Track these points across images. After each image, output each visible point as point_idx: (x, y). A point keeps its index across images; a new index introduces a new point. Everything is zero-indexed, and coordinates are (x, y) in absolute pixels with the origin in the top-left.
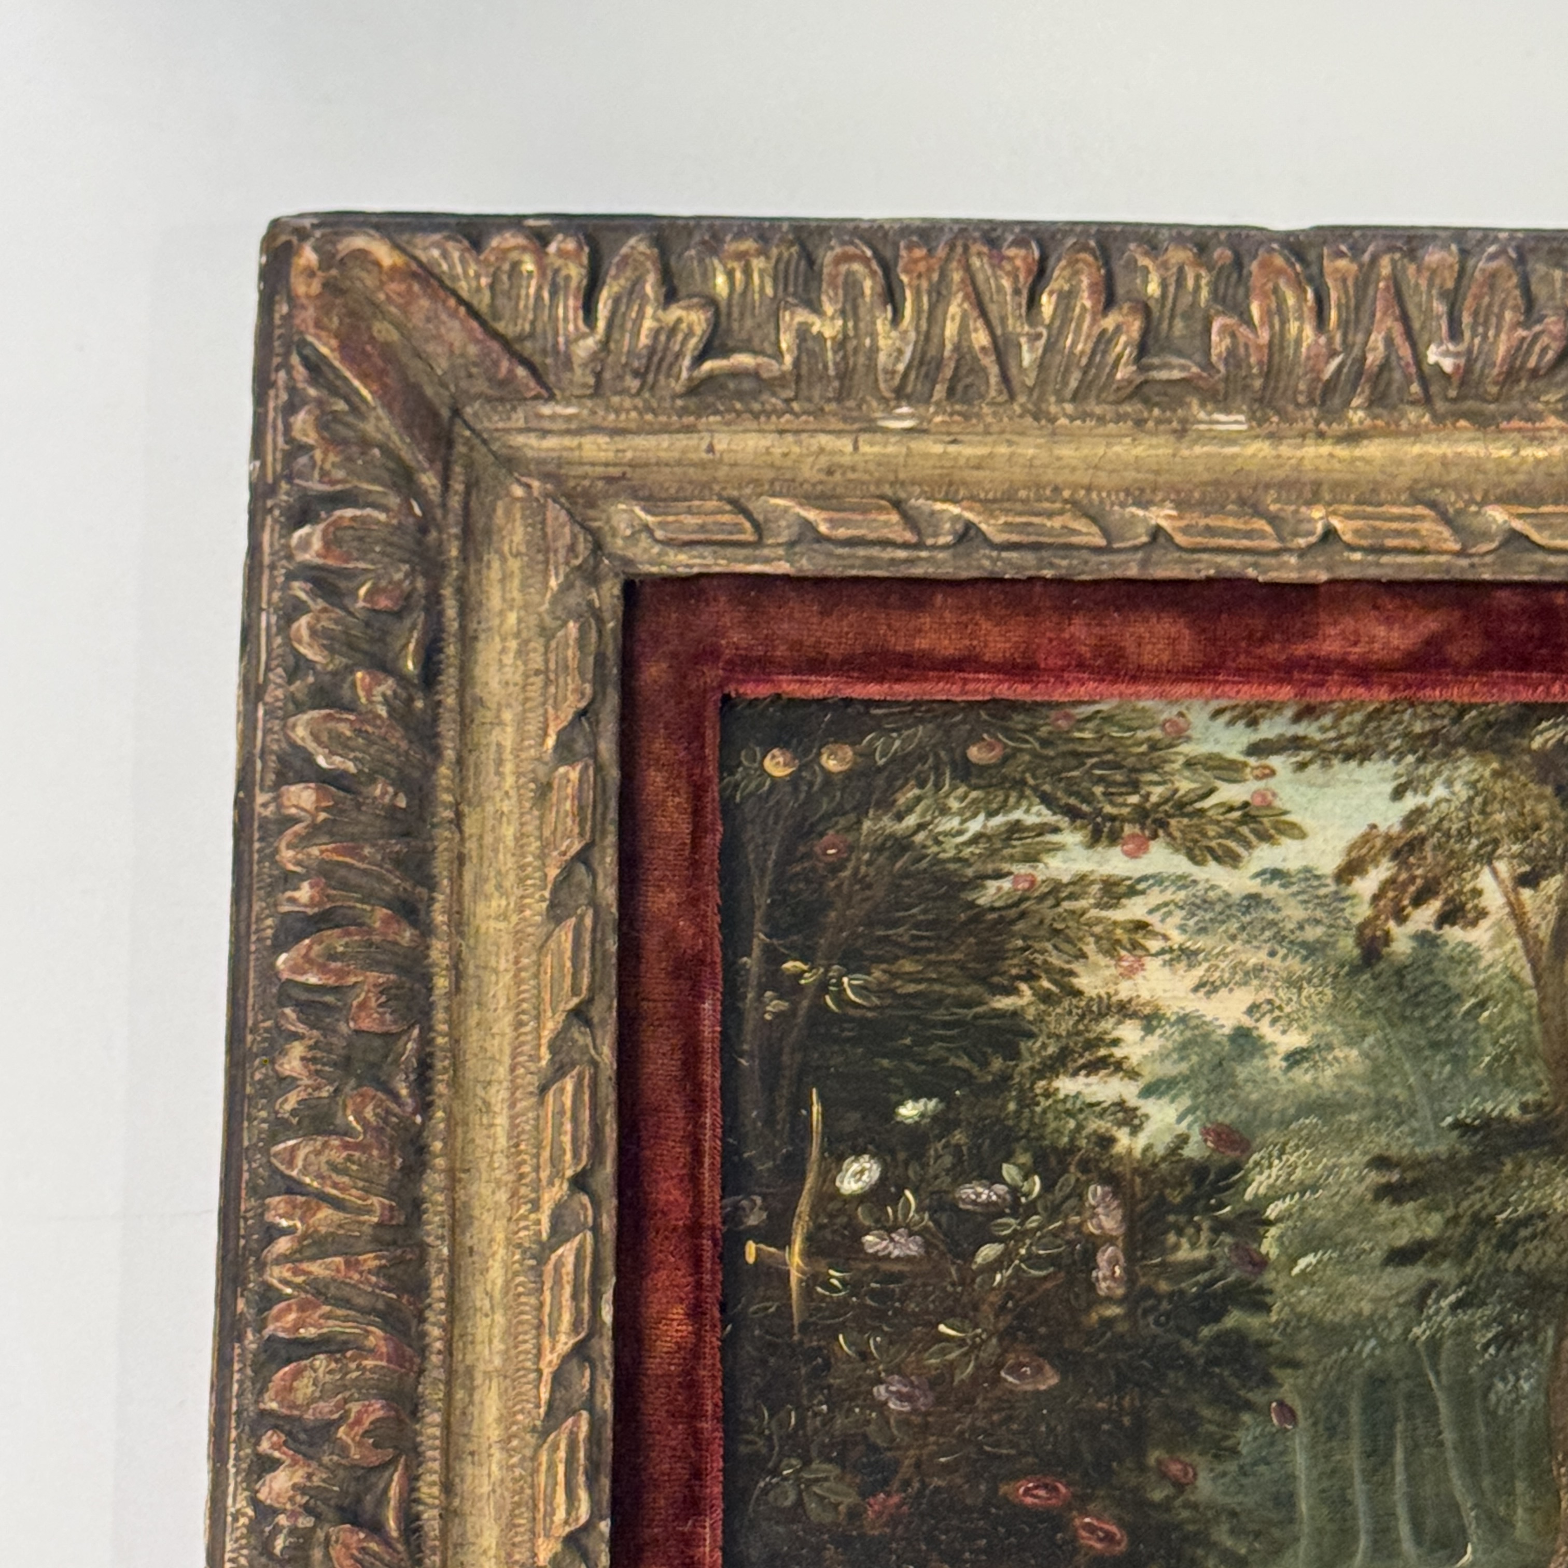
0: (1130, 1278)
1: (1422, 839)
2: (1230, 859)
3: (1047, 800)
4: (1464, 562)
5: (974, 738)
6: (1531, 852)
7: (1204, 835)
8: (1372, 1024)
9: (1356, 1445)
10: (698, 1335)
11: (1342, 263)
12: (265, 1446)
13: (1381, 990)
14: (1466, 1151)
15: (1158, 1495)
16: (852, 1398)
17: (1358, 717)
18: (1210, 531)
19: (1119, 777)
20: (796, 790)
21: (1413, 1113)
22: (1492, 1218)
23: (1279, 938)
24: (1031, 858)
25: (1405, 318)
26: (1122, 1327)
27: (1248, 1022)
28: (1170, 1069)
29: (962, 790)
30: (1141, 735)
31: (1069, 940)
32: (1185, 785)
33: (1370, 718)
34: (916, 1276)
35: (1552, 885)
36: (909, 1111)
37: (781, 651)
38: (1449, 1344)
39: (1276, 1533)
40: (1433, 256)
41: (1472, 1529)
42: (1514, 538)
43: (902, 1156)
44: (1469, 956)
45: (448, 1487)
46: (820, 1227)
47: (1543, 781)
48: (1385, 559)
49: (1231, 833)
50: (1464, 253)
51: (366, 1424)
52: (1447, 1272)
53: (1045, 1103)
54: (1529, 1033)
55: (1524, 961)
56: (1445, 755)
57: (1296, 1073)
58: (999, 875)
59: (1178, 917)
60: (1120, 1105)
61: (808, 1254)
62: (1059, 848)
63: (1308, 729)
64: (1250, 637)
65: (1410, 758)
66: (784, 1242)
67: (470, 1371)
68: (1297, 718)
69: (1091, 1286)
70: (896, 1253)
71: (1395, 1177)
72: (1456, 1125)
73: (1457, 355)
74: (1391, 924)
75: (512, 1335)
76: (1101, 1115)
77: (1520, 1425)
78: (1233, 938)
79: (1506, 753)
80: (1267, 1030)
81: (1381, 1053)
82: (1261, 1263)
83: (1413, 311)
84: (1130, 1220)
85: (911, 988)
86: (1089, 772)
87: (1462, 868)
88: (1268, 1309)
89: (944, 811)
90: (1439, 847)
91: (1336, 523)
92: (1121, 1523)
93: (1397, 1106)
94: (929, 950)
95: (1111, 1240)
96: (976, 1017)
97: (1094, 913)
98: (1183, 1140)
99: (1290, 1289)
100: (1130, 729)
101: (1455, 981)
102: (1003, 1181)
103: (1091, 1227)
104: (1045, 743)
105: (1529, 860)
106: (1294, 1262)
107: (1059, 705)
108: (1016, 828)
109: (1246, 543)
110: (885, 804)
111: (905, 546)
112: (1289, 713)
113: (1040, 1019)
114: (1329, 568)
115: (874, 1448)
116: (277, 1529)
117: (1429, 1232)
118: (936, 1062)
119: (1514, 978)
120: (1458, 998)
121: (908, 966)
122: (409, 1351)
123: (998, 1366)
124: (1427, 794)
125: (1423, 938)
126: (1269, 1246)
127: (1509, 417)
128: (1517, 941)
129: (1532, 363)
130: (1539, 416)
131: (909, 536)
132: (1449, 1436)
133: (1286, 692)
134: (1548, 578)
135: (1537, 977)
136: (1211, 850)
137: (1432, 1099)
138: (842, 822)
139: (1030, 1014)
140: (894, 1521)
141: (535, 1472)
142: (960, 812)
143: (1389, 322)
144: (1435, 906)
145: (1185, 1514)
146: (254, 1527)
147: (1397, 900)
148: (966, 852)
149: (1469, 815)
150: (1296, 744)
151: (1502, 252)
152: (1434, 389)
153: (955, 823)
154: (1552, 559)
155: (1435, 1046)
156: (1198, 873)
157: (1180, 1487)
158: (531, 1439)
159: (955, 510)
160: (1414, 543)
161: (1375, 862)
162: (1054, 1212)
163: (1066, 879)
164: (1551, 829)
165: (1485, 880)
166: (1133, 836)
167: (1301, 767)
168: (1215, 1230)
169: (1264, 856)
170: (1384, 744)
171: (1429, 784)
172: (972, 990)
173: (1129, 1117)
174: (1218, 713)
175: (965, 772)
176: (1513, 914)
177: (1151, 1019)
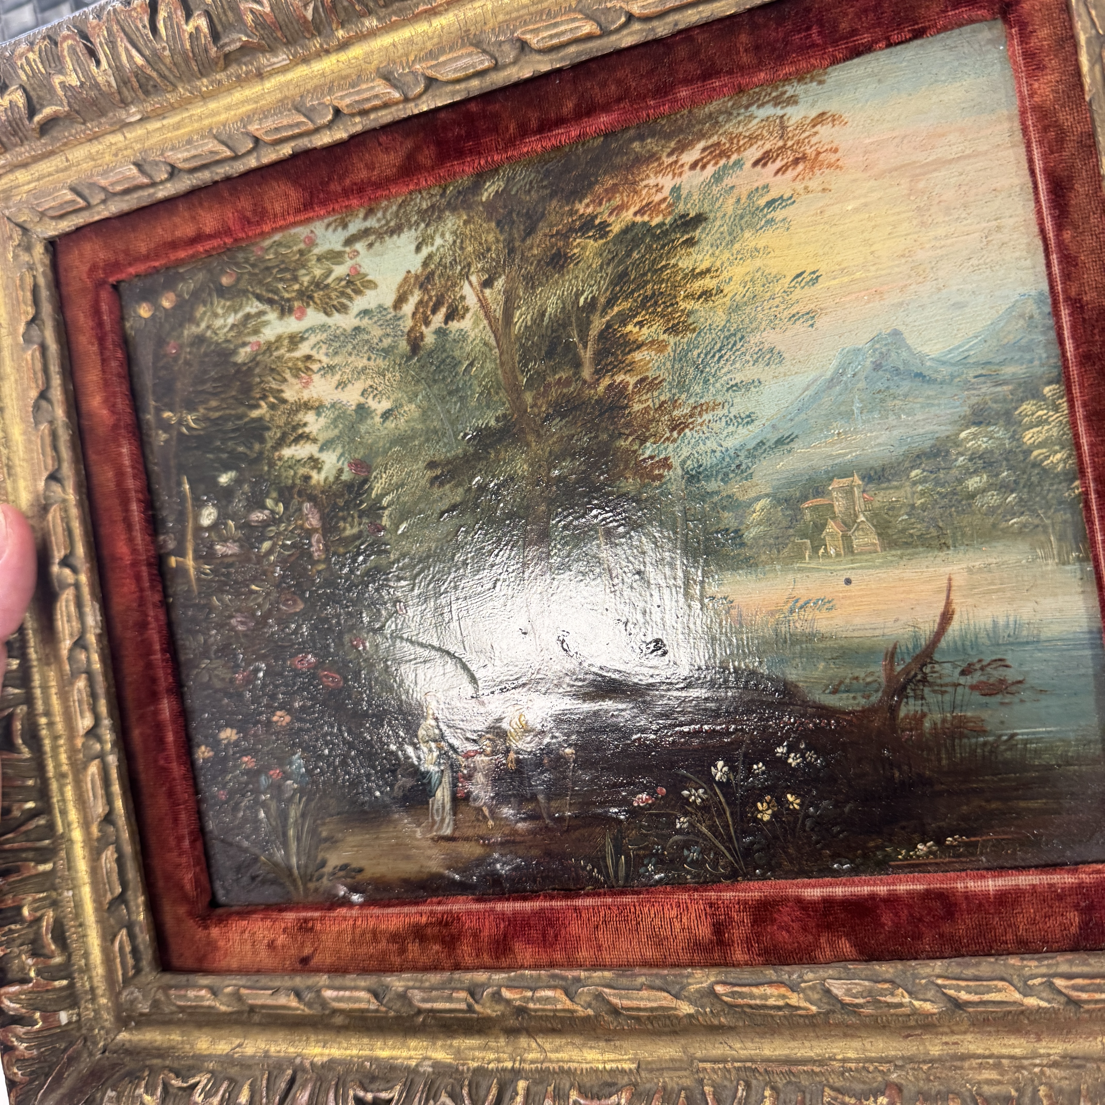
0: (327, 548)
1: (432, 273)
2: (342, 309)
3: (259, 298)
4: (410, 104)
5: (223, 272)
6: (487, 266)
7: (330, 298)
8: (419, 388)
13: (423, 367)
14: (472, 450)
15: (352, 657)
16: (223, 626)
17: (395, 208)
19: (288, 276)
20: (155, 323)
21: (444, 434)
23: (371, 349)
24: (256, 332)
26: (326, 575)
27: (362, 400)
28: (331, 434)
29: (222, 302)
30: (295, 249)
31: (279, 374)
32: (318, 272)
33: (400, 206)
34: (238, 562)
35: (500, 283)
36: (224, 479)
42: (430, 81)
43: (224, 503)
44: (463, 336)
46: (198, 545)
47: (489, 220)
48: (372, 116)
49: (343, 294)
52: (469, 519)
53: (279, 463)
54: (496, 374)
55: (490, 333)
56: (440, 218)
57: (387, 423)
58: (244, 344)
59: (324, 348)
60: (311, 458)
61: (195, 559)
62: (266, 323)
63: (372, 223)
64: (321, 183)
65: (422, 225)
66: (185, 554)
68: (365, 218)
69: (310, 555)
70: (230, 552)
71: (439, 472)
72: (465, 436)
74: (423, 327)
76: (304, 465)
78: (350, 354)
79: (469, 208)
80: (371, 403)
81: (425, 403)
82: (383, 530)
84: (322, 518)
85: (217, 414)
86: (276, 278)
87: (454, 285)
89: (216, 315)
90: (441, 275)
91: (337, 104)
92: (338, 672)
93: (436, 432)
94: (221, 392)
95: (316, 531)
96: (246, 423)
97: (288, 355)
98: (341, 471)
99: (397, 542)
100: (290, 247)
101: (457, 353)
102: (266, 508)
103: (307, 526)
104: (253, 266)
105: (487, 271)
106: (398, 528)
107: (256, 243)
108: (248, 317)
109: (296, 130)
110: (191, 319)
111: (149, 185)
112: (361, 215)
113: (272, 419)
114: (346, 129)
117: (458, 499)
118: (232, 451)
119: (486, 344)
120: (460, 362)
121: (214, 403)
123: (279, 602)
124: (432, 245)
125: (439, 332)
126: (385, 521)
128: (486, 322)
131: (147, 181)
134: (458, 98)
135: (497, 341)
136: (334, 306)
137: (452, 424)
138: (175, 334)
139: (267, 417)
140: (248, 684)
142: (224, 315)
144: (443, 310)
147: (424, 313)
148: (229, 336)
149: (454, 252)
150: (366, 233)
153: (222, 321)
154: (456, 86)
155: (450, 393)
156: (330, 321)
157: (360, 651)
160: (379, 103)
161: (412, 293)
162: (291, 520)
163: (273, 339)
164: (497, 249)
165: (467, 289)
166: (299, 308)
167: (371, 245)
168: (360, 517)
169: (359, 303)
170: (408, 221)
171: (432, 238)
172: (241, 410)
173: (315, 463)
174: (328, 225)
175: (222, 292)
176: (482, 306)
177: (318, 409)
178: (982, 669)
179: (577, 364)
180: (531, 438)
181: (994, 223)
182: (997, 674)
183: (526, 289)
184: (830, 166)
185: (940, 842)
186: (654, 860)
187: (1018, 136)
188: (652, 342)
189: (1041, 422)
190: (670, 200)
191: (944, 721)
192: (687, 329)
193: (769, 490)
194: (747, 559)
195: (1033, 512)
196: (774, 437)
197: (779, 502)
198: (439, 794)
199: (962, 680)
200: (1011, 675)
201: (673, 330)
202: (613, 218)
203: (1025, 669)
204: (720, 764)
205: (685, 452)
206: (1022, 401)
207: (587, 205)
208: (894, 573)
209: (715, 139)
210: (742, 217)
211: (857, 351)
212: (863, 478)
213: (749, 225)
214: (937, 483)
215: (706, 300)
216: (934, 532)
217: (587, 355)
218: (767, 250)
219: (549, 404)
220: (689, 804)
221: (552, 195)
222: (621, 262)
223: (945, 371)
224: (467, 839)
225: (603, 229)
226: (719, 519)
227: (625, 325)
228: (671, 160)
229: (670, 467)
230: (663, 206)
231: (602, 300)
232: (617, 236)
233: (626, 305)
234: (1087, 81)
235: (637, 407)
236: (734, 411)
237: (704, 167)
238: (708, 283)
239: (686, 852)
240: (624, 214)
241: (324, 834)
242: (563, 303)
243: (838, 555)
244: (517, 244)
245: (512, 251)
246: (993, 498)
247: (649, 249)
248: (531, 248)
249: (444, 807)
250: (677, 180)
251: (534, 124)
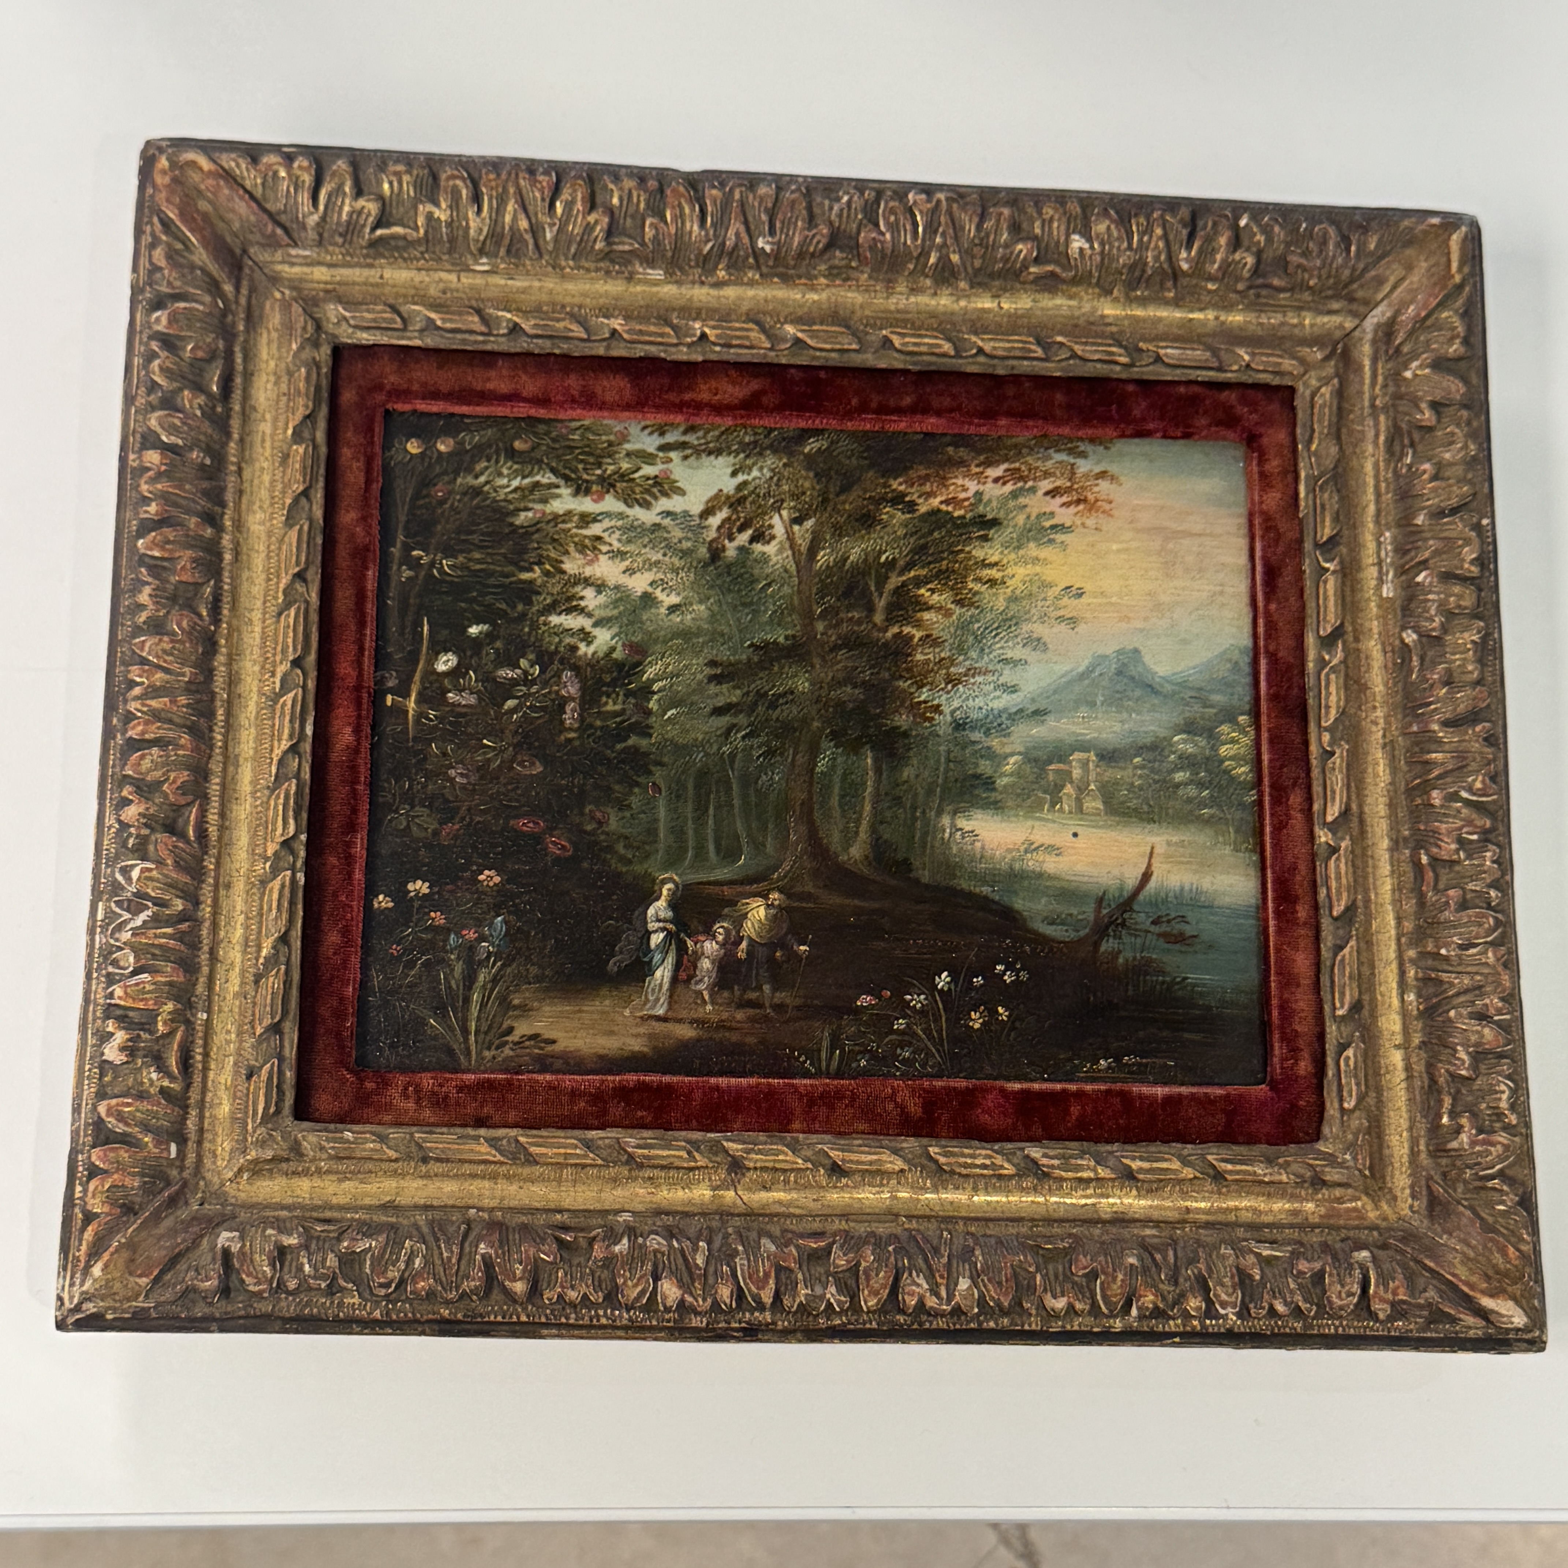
0: (582, 718)
1: (745, 498)
2: (646, 505)
3: (553, 471)
4: (773, 354)
5: (517, 436)
6: (800, 506)
7: (634, 492)
8: (712, 592)
9: (690, 806)
10: (358, 740)
11: (714, 192)
12: (125, 793)
13: (719, 575)
14: (756, 659)
15: (589, 828)
16: (438, 775)
17: (717, 433)
18: (641, 332)
19: (592, 460)
20: (423, 460)
21: (730, 639)
22: (766, 693)
23: (668, 546)
24: (545, 501)
25: (746, 223)
26: (577, 743)
27: (650, 590)
28: (609, 613)
29: (509, 464)
30: (604, 438)
31: (561, 545)
32: (625, 466)
33: (723, 433)
34: (472, 714)
35: (809, 523)
36: (474, 630)
37: (415, 387)
38: (740, 755)
39: (647, 847)
40: (763, 190)
41: (745, 848)
42: (798, 341)
43: (469, 653)
44: (764, 559)
45: (222, 815)
46: (425, 688)
47: (809, 469)
48: (732, 351)
49: (648, 491)
50: (779, 189)
51: (179, 783)
52: (742, 719)
53: (543, 628)
54: (792, 599)
55: (792, 563)
56: (760, 454)
57: (672, 616)
58: (527, 509)
59: (618, 534)
60: (582, 630)
61: (417, 702)
62: (559, 496)
63: (691, 438)
64: (661, 390)
65: (742, 456)
66: (406, 695)
67: (237, 756)
68: (685, 433)
69: (562, 722)
70: (464, 702)
71: (719, 671)
72: (752, 645)
73: (772, 243)
74: (726, 541)
75: (259, 740)
76: (572, 635)
77: (772, 797)
78: (645, 546)
79: (791, 454)
80: (659, 594)
81: (715, 608)
82: (649, 713)
83: (750, 219)
84: (583, 689)
85: (478, 567)
86: (576, 458)
87: (765, 513)
88: (650, 736)
89: (500, 474)
90: (753, 502)
91: (707, 330)
92: (570, 841)
93: (722, 635)
94: (487, 547)
95: (573, 699)
96: (511, 583)
97: (574, 531)
98: (613, 649)
99: (663, 726)
100: (598, 435)
101: (756, 572)
102: (520, 668)
103: (563, 692)
104: (554, 440)
105: (799, 511)
106: (665, 713)
107: (562, 421)
108: (537, 484)
109: (660, 339)
110: (469, 470)
111: (482, 334)
112: (681, 429)
114: (704, 353)
115: (447, 801)
116: (130, 835)
117: (734, 699)
118: (489, 606)
119: (786, 571)
120: (757, 581)
121: (477, 555)
122: (203, 747)
123: (512, 761)
124: (749, 474)
125: (741, 549)
126: (653, 705)
127: (800, 277)
128: (790, 552)
129: (812, 249)
130: (816, 277)
131: (483, 329)
132: (736, 802)
133: (679, 418)
134: (815, 363)
135: (798, 572)
136: (637, 501)
137: (740, 631)
138: (446, 478)
139: (539, 582)
140: (456, 837)
141: (268, 809)
142: (508, 475)
143: (738, 225)
144: (750, 532)
145: (602, 837)
146: (118, 833)
147: (730, 529)
148: (510, 497)
149: (770, 486)
150: (683, 445)
151: (798, 189)
152: (762, 261)
153: (505, 481)
154: (818, 354)
155: (744, 605)
156: (629, 511)
157: (600, 823)
158: (267, 792)
159: (509, 316)
160: (747, 343)
161: (720, 509)
162: (545, 684)
163: (561, 512)
164: (811, 495)
165: (776, 520)
166: (597, 491)
167: (686, 458)
168: (626, 696)
169: (664, 504)
170: (729, 448)
171: (750, 469)
172: (509, 569)
173: (586, 637)
174: (645, 428)
175: (512, 454)
176: (788, 538)
177: (600, 587)
178: (1169, 921)
179: (871, 609)
180: (817, 661)
181: (1218, 588)
182: (1178, 927)
183: (833, 535)
184: (1104, 512)
185: (1118, 1060)
186: (867, 1056)
187: (1244, 531)
188: (941, 608)
189: (1233, 741)
190: (972, 500)
191: (1135, 958)
192: (972, 604)
193: (1022, 749)
194: (996, 802)
195: (1220, 807)
196: (1033, 708)
197: (1029, 761)
198: (658, 974)
199: (1153, 928)
200: (1189, 930)
201: (960, 603)
202: (921, 501)
203: (1201, 926)
204: (945, 974)
205: (956, 704)
206: (1222, 723)
207: (900, 484)
208: (1113, 834)
209: (1017, 465)
210: (1030, 531)
211: (1104, 657)
212: (1097, 755)
213: (1035, 539)
214: (1152, 770)
215: (991, 587)
216: (1145, 808)
217: (881, 604)
218: (1045, 562)
219: (839, 637)
220: (909, 1007)
221: (871, 466)
222: (923, 536)
223: (1169, 688)
224: (680, 1021)
225: (911, 507)
226: (977, 765)
227: (919, 588)
228: (978, 470)
229: (941, 713)
230: (966, 503)
231: (902, 563)
232: (923, 515)
233: (924, 572)
234: (1302, 504)
235: (919, 657)
236: (1002, 680)
237: (1004, 484)
238: (994, 573)
239: (899, 1051)
240: (931, 500)
241: (516, 1002)
242: (866, 555)
243: (1070, 812)
244: (831, 496)
245: (825, 501)
246: (1192, 791)
247: (949, 532)
248: (844, 503)
249: (661, 985)
250: (981, 488)
251: (874, 405)
